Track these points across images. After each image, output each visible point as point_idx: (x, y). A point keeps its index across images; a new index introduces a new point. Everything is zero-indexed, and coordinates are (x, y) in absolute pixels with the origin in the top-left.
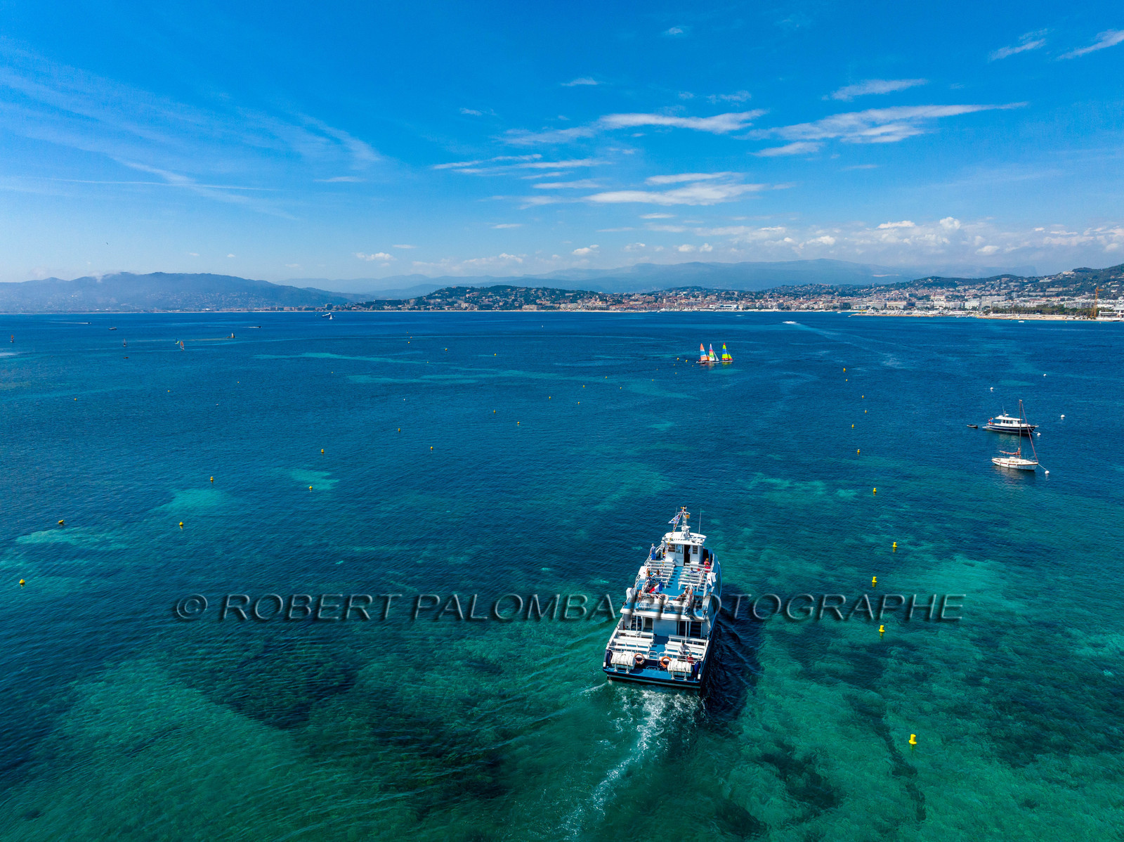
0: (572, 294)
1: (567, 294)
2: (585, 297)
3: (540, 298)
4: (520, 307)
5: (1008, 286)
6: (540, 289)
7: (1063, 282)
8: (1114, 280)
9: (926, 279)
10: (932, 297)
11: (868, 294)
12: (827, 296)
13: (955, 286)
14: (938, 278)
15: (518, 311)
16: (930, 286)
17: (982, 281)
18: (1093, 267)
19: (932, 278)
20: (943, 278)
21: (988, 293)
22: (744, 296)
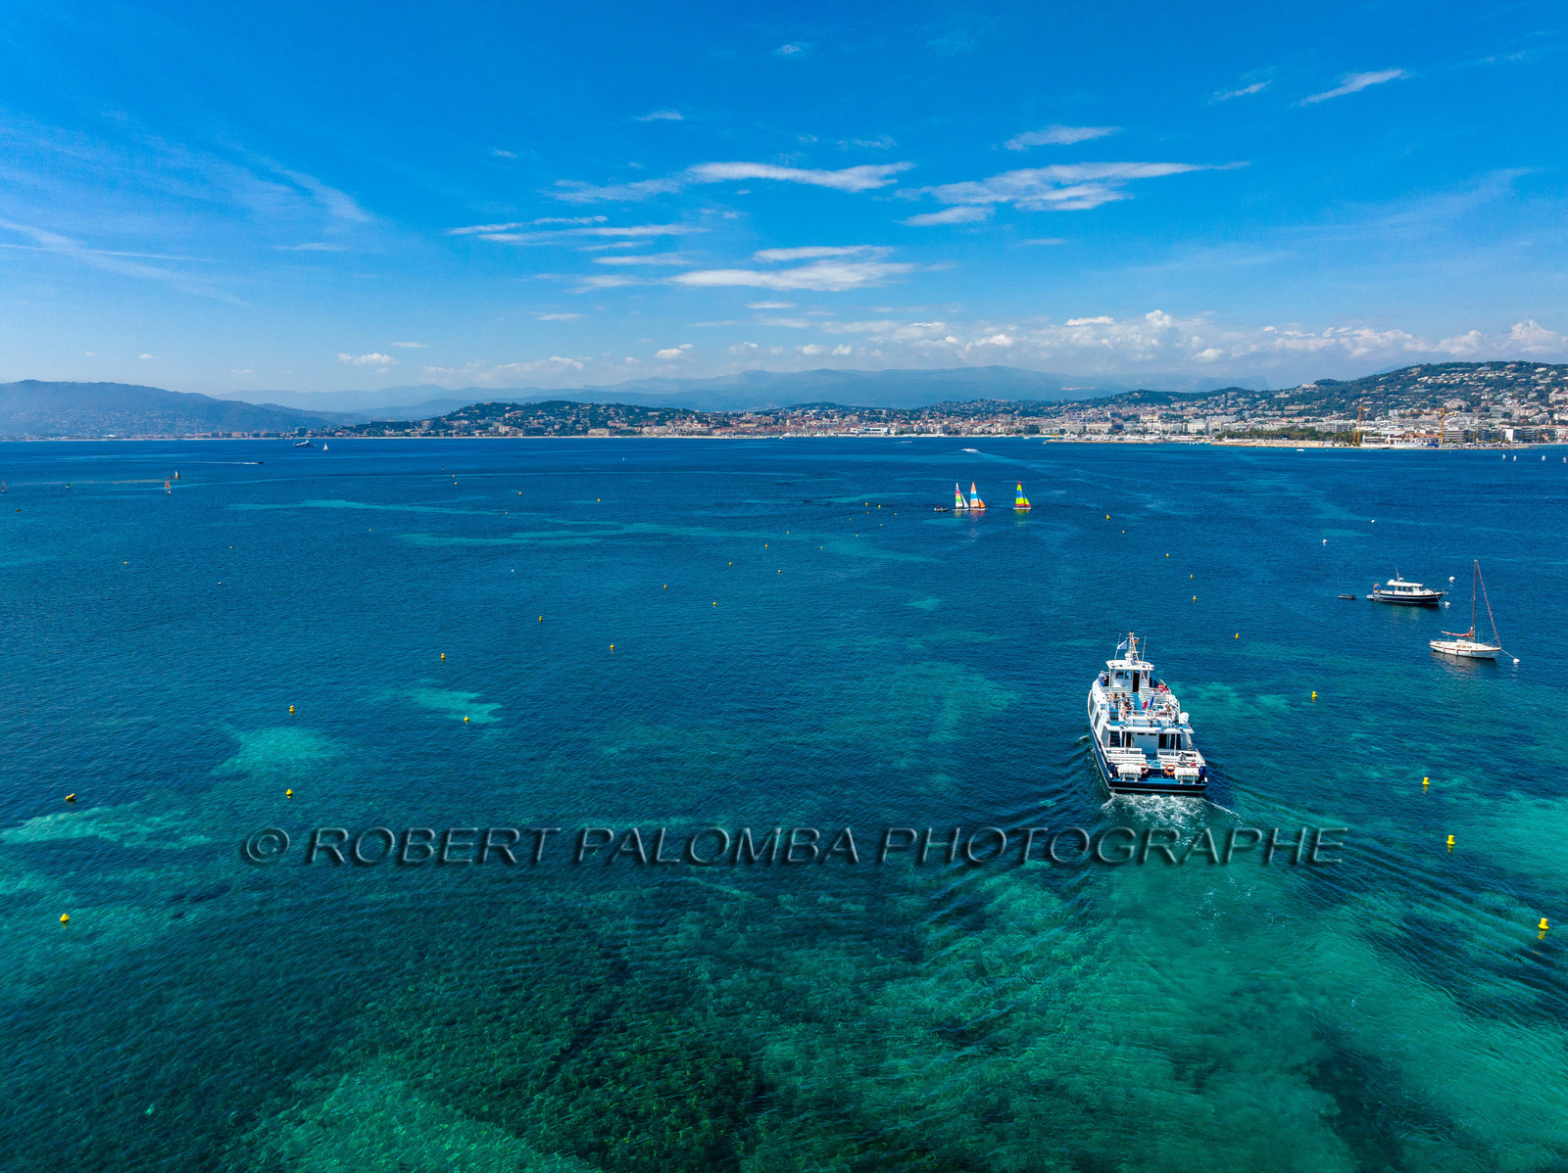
0: (657, 413)
1: (650, 414)
2: (677, 417)
3: (612, 419)
4: (585, 431)
5: (1236, 402)
6: (612, 405)
7: (1305, 397)
8: (1367, 395)
9: (1131, 393)
10: (1142, 418)
11: (1057, 414)
12: (1004, 416)
13: (1169, 402)
14: (1145, 392)
15: (583, 437)
16: (1137, 402)
17: (1204, 396)
18: (1339, 379)
19: (1139, 392)
20: (1153, 392)
21: (1211, 412)
22: (895, 416)
